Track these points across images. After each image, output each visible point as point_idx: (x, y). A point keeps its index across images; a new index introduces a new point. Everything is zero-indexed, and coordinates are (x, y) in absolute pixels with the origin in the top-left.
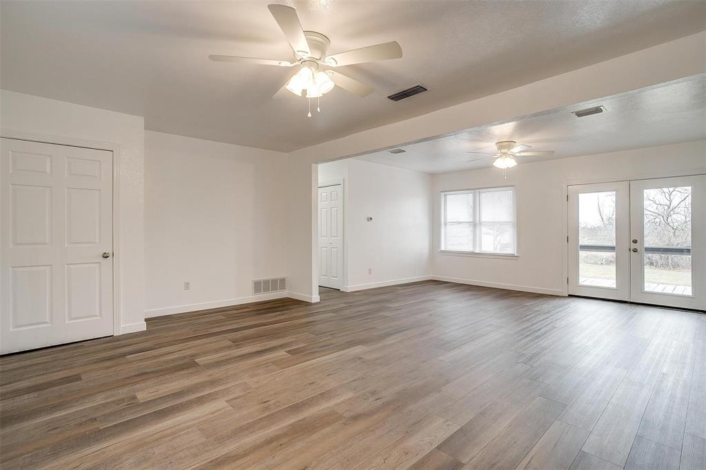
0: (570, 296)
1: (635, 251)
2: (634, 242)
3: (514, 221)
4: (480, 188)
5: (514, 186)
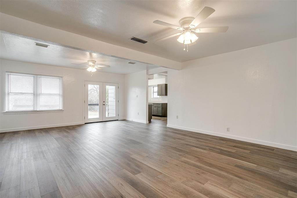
0: (85, 123)
1: (104, 105)
2: (104, 102)
3: (61, 94)
4: (41, 75)
5: (62, 77)
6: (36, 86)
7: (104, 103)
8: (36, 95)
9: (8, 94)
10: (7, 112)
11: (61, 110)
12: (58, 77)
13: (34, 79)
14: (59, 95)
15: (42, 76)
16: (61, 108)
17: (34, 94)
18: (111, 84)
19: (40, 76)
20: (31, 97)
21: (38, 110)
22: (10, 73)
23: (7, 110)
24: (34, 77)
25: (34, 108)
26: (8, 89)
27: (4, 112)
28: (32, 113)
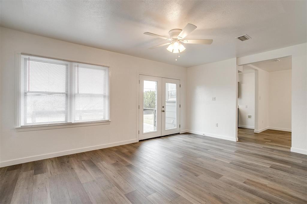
0: (140, 141)
1: (163, 111)
2: (163, 107)
3: (107, 94)
4: (78, 62)
5: (109, 67)
6: (70, 80)
7: (163, 109)
8: (69, 96)
9: (25, 94)
10: (22, 128)
11: (108, 121)
12: (103, 66)
13: (67, 68)
14: (105, 96)
15: (79, 64)
16: (107, 118)
17: (67, 95)
18: (171, 80)
19: (77, 64)
20: (63, 98)
21: (73, 122)
22: (27, 57)
23: (22, 124)
24: (67, 65)
25: (66, 118)
26: (25, 85)
27: (18, 127)
28: (64, 126)
